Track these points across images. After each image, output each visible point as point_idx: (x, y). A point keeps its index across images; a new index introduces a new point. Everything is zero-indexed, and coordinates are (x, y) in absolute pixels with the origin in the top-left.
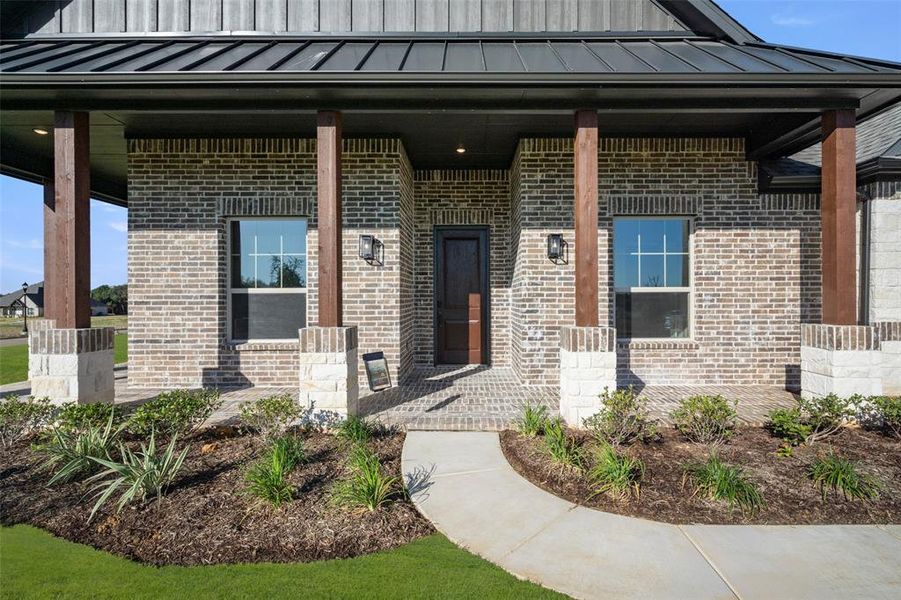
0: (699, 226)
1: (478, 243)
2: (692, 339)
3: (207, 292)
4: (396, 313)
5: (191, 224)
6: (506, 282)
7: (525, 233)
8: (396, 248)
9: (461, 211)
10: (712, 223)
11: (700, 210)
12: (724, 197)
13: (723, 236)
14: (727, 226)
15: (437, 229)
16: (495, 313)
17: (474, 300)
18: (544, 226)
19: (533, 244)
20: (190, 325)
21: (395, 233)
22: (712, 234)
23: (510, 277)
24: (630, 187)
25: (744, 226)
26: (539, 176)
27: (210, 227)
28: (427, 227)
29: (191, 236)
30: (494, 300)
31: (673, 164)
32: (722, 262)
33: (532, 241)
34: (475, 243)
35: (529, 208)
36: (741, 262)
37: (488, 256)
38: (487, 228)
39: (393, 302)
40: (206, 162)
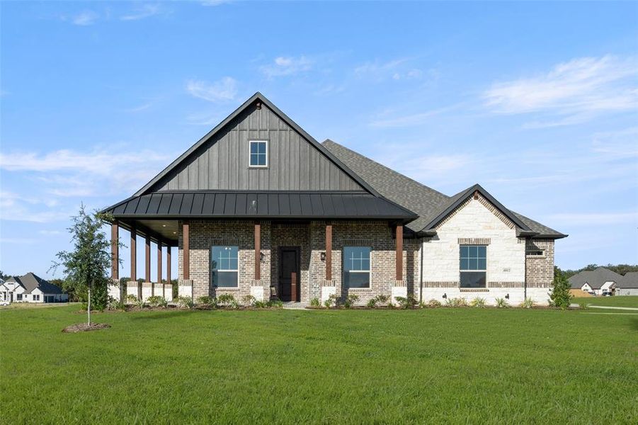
0: (373, 250)
1: (296, 254)
2: (370, 288)
3: (205, 271)
4: (269, 278)
5: (200, 248)
6: (307, 268)
7: (313, 251)
8: (269, 256)
9: (289, 241)
10: (377, 249)
11: (373, 244)
12: (381, 240)
13: (381, 253)
14: (382, 250)
15: (280, 248)
16: (302, 281)
17: (294, 275)
18: (320, 249)
19: (316, 256)
20: (199, 282)
21: (269, 251)
22: (377, 252)
23: (308, 267)
24: (349, 236)
25: (388, 250)
26: (318, 232)
27: (206, 249)
28: (276, 246)
29: (200, 252)
30: (302, 276)
31: (364, 228)
32: (380, 262)
33: (316, 254)
34: (294, 253)
35: (315, 243)
36: (387, 262)
37: (300, 258)
38: (299, 247)
39: (268, 275)
40: (205, 227)
